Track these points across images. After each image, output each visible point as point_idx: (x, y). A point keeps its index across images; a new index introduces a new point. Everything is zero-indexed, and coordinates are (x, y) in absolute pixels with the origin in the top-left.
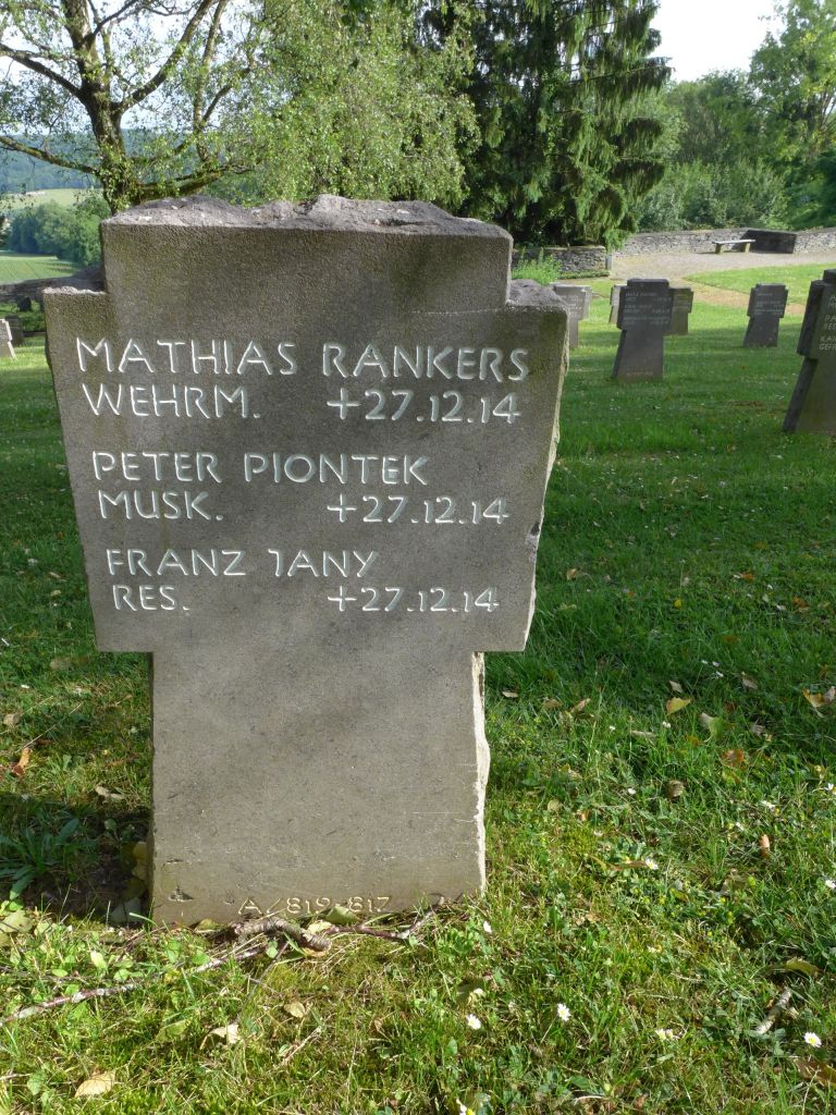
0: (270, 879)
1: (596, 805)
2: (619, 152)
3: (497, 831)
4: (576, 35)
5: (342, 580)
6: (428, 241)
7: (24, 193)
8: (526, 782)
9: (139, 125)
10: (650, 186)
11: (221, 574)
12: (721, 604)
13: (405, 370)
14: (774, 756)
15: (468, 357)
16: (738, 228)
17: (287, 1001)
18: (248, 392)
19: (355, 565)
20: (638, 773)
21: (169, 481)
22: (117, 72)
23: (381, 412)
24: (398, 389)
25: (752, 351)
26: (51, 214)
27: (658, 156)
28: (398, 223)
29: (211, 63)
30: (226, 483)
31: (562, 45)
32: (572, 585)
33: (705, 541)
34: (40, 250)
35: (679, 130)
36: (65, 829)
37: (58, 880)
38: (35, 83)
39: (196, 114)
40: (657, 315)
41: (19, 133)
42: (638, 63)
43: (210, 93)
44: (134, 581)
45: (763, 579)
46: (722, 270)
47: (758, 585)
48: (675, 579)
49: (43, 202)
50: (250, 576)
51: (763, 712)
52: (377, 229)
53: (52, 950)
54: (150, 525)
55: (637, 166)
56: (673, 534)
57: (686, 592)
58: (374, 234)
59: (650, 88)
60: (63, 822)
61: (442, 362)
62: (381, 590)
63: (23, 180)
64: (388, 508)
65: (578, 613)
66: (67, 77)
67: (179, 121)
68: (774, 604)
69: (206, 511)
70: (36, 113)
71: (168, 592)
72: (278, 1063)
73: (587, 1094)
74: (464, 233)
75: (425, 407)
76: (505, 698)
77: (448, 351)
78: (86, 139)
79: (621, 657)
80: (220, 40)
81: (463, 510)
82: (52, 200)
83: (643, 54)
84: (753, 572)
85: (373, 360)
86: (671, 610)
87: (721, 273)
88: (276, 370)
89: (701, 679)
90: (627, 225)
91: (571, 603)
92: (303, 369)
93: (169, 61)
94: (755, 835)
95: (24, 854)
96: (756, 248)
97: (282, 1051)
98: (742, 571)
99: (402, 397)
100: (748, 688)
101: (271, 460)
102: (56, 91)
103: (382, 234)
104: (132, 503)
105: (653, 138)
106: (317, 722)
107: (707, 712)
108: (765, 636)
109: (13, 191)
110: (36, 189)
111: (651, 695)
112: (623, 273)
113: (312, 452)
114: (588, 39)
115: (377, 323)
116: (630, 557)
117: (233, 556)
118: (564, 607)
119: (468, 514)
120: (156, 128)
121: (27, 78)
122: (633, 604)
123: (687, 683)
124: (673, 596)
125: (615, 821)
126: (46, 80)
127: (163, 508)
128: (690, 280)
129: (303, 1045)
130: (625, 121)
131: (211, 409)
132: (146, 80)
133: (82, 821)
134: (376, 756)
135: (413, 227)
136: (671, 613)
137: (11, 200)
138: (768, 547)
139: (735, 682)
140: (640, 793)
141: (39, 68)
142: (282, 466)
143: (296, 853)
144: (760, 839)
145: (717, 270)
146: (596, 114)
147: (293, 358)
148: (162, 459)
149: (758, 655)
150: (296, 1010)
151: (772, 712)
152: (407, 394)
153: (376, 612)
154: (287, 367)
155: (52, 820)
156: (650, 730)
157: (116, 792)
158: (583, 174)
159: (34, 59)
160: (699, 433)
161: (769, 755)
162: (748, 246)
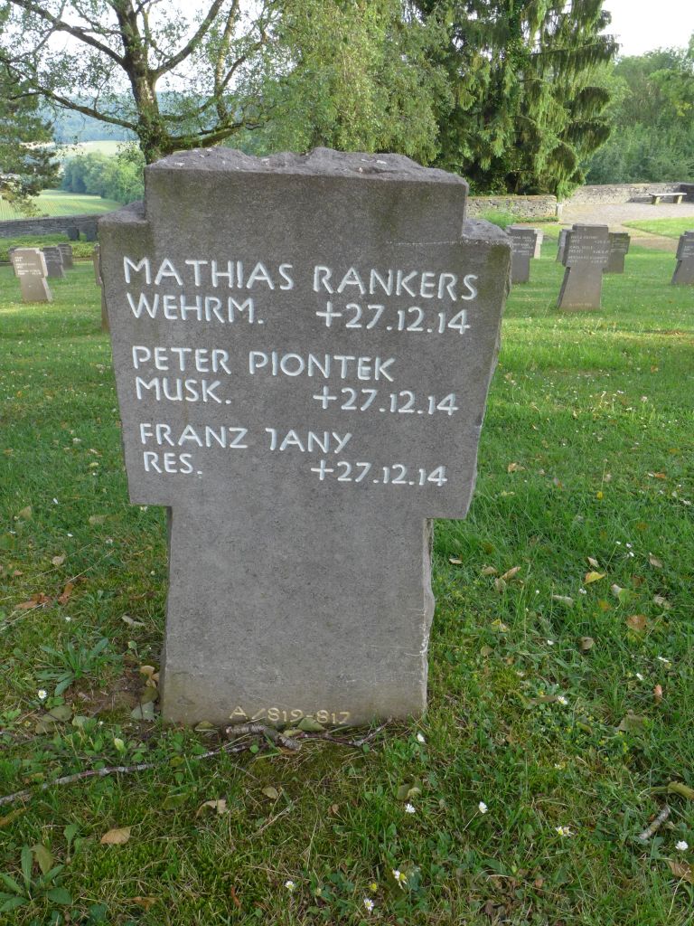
0: (256, 692)
1: (521, 653)
2: (572, 115)
3: (438, 667)
4: (538, 15)
5: (323, 456)
6: (401, 185)
7: (76, 144)
8: (465, 630)
9: (170, 89)
10: (597, 145)
11: (228, 446)
12: (636, 497)
13: (378, 288)
14: (671, 623)
15: (429, 280)
16: (673, 183)
17: (264, 785)
18: (254, 302)
19: (333, 443)
20: (556, 629)
21: (190, 371)
22: (153, 44)
23: (358, 322)
24: (373, 303)
25: (679, 289)
26: (96, 161)
27: (605, 119)
28: (377, 171)
29: (231, 37)
30: (235, 374)
31: (526, 23)
32: (512, 476)
33: (626, 446)
34: (87, 190)
35: (624, 97)
36: (97, 646)
37: (91, 684)
38: (87, 54)
39: (217, 80)
40: (597, 255)
41: (73, 95)
42: (591, 39)
43: (229, 63)
44: (161, 450)
45: (673, 478)
46: (656, 219)
47: (669, 483)
48: (598, 475)
49: (91, 151)
50: (250, 449)
51: (666, 587)
52: (360, 176)
53: (85, 736)
54: (175, 406)
55: (586, 128)
56: (600, 439)
57: (608, 486)
58: (358, 179)
59: (600, 61)
60: (96, 641)
61: (409, 284)
62: (353, 465)
63: (75, 133)
64: (361, 399)
65: (515, 499)
66: (113, 49)
67: (203, 85)
68: (681, 499)
69: (218, 396)
70: (88, 78)
71: (186, 458)
72: (255, 831)
73: (498, 873)
74: (430, 180)
75: (393, 319)
76: (450, 563)
77: (414, 274)
78: (127, 100)
79: (548, 536)
80: (237, 18)
81: (421, 403)
82: (98, 150)
83: (596, 31)
84: (665, 473)
85: (354, 279)
86: (594, 500)
87: (655, 221)
88: (277, 285)
89: (614, 557)
90: (576, 179)
91: (510, 491)
92: (298, 286)
93: (196, 35)
94: (651, 685)
95: (66, 663)
96: (686, 200)
97: (258, 824)
98: (656, 471)
99: (375, 310)
100: (654, 567)
101: (270, 357)
102: (104, 61)
103: (364, 179)
104: (161, 388)
105: (601, 103)
106: (298, 568)
107: (618, 584)
108: (671, 525)
109: (67, 142)
110: (86, 141)
111: (571, 568)
112: (571, 219)
113: (302, 352)
114: (548, 18)
115: (357, 250)
116: (562, 456)
117: (238, 433)
118: (504, 493)
119: (425, 406)
120: (185, 91)
121: (81, 50)
122: (562, 494)
123: (604, 560)
124: (595, 489)
125: (536, 666)
126: (96, 51)
127: (185, 393)
128: (628, 226)
129: (275, 819)
130: (578, 89)
131: (225, 315)
132: (176, 52)
133: (110, 640)
134: (344, 598)
135: (388, 174)
136: (593, 502)
137: (65, 150)
138: (679, 453)
139: (643, 560)
140: (556, 643)
141: (91, 41)
142: (279, 362)
143: (277, 673)
144: (655, 688)
145: (651, 218)
146: (554, 83)
147: (291, 277)
148: (186, 354)
149: (664, 540)
150: (271, 793)
151: (672, 587)
152: (380, 308)
153: (349, 482)
154: (286, 283)
155: (88, 639)
156: (569, 596)
157: (138, 620)
158: (541, 134)
159: (87, 34)
160: (628, 356)
161: (667, 622)
162: (680, 198)
